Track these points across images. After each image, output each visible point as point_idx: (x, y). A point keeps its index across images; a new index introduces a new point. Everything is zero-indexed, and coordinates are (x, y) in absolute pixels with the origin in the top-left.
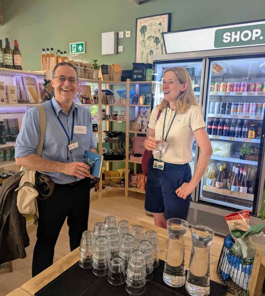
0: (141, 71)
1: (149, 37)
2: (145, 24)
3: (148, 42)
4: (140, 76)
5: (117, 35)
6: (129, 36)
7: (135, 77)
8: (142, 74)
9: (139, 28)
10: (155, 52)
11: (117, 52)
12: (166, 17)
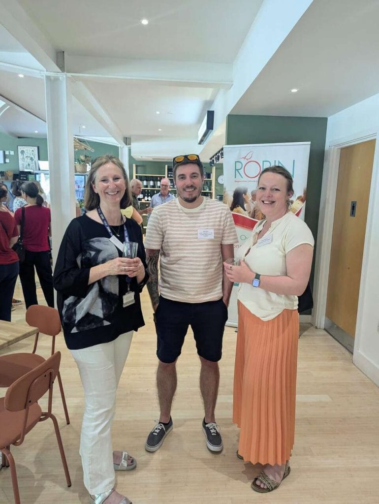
0: (25, 176)
1: (26, 157)
2: (23, 149)
3: (26, 159)
4: (25, 178)
5: (4, 152)
6: (13, 154)
7: (22, 178)
8: (26, 177)
9: (19, 151)
10: (31, 165)
11: (5, 162)
12: (36, 148)
